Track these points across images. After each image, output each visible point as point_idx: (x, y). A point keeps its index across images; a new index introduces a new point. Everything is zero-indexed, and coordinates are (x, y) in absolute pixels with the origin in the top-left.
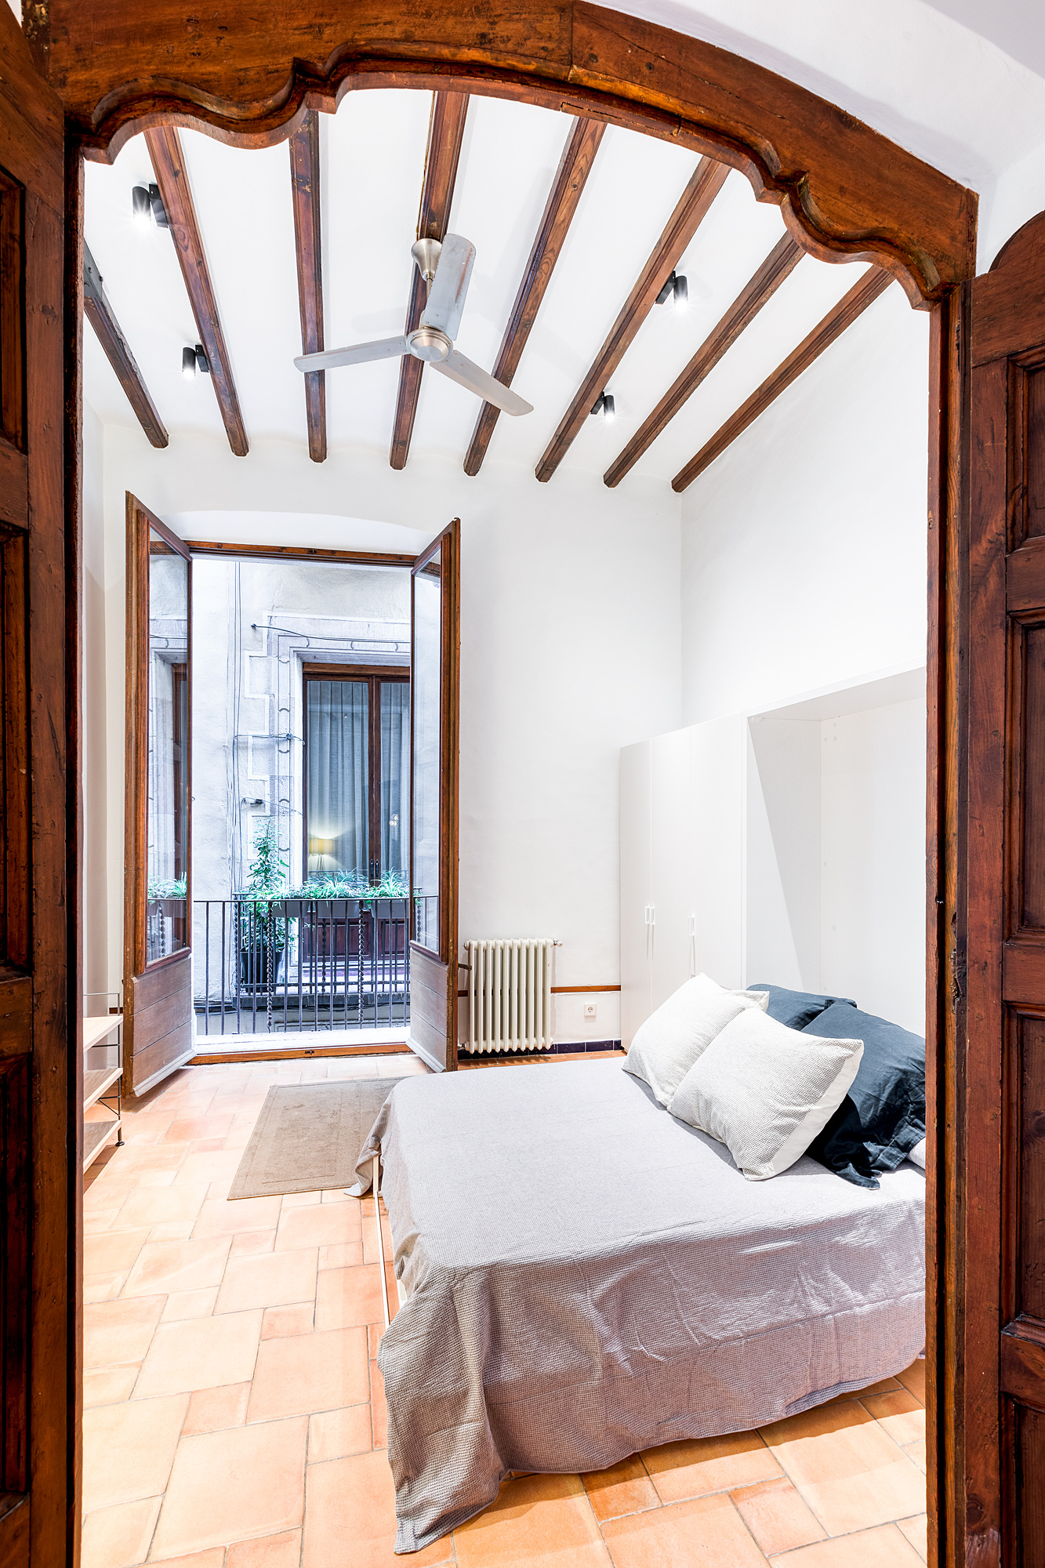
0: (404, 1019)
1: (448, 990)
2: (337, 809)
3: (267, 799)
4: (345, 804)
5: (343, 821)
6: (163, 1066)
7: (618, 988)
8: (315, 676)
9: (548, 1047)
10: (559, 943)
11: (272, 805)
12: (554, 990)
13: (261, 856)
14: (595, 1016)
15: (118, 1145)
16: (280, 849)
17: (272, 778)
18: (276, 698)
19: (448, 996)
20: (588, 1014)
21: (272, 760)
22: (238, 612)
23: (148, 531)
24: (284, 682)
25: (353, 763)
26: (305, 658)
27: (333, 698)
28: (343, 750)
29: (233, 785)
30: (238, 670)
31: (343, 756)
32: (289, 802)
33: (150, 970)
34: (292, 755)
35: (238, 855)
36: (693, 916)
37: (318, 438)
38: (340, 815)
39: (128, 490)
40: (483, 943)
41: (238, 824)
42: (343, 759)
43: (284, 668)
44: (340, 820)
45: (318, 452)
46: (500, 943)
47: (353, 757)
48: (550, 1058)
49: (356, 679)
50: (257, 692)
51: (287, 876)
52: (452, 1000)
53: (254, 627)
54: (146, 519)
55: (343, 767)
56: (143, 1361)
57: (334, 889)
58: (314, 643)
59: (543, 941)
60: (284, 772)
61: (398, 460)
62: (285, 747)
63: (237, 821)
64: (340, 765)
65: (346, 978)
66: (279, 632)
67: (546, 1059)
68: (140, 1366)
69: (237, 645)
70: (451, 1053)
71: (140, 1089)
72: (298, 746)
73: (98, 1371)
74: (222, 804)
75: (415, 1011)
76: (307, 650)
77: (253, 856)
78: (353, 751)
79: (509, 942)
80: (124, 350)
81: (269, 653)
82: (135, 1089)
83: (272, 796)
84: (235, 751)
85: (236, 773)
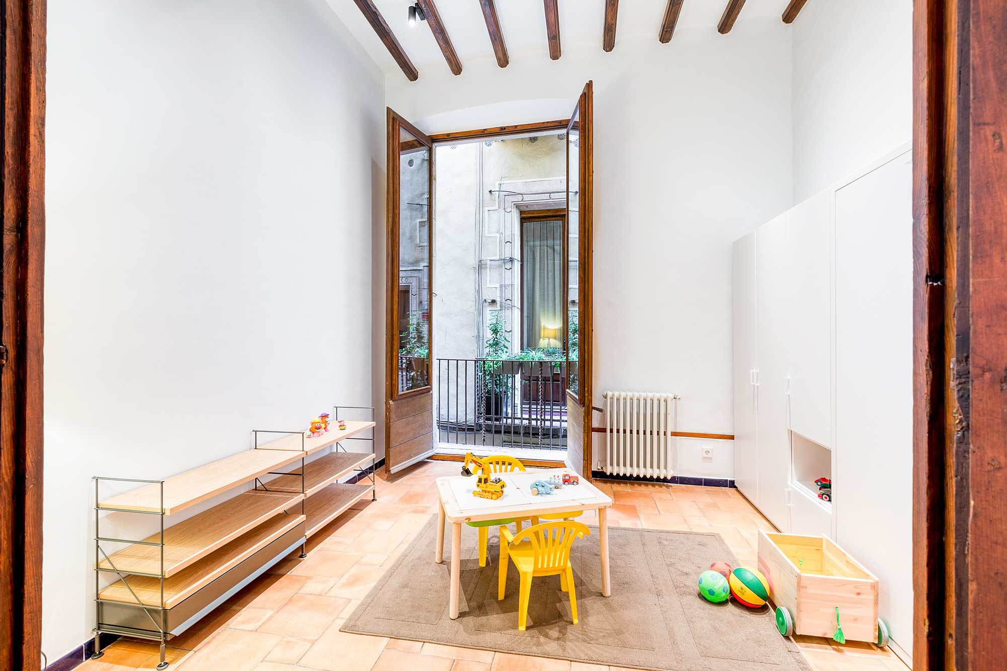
0: (564, 447)
1: (584, 425)
2: (544, 306)
3: (498, 300)
4: (549, 302)
5: (548, 314)
6: (412, 457)
7: (732, 438)
8: (528, 219)
9: (669, 478)
10: (678, 397)
11: (501, 303)
12: (674, 434)
13: (494, 335)
14: (711, 458)
15: (373, 500)
16: (506, 331)
17: (501, 286)
18: (504, 235)
19: (584, 430)
20: (705, 455)
21: (501, 274)
22: (481, 184)
23: (399, 129)
24: (508, 224)
25: (554, 275)
26: (521, 208)
27: (541, 237)
28: (548, 267)
29: (479, 291)
30: (481, 220)
31: (548, 271)
32: (511, 301)
33: (401, 397)
34: (513, 271)
35: (481, 335)
36: (789, 377)
37: (499, 49)
38: (546, 309)
39: (388, 106)
40: (616, 394)
41: (481, 315)
42: (548, 273)
43: (508, 216)
44: (546, 312)
45: (503, 60)
46: (630, 394)
47: (554, 271)
48: (671, 486)
49: (554, 219)
50: (493, 233)
51: (510, 348)
52: (587, 433)
53: (490, 192)
54: (398, 122)
55: (548, 278)
56: (316, 640)
57: (535, 356)
58: (526, 198)
59: (664, 395)
60: (508, 282)
61: (555, 54)
62: (508, 266)
63: (481, 313)
64: (546, 277)
65: (551, 417)
66: (505, 193)
67: (667, 487)
68: (313, 643)
69: (481, 205)
70: (586, 472)
71: (394, 469)
72: (517, 265)
73: (292, 639)
74: (472, 303)
75: (570, 441)
76: (522, 202)
77: (489, 335)
78: (554, 267)
79: (636, 395)
80: (378, 19)
81: (499, 208)
82: (391, 469)
83: (501, 297)
84: (480, 270)
85: (480, 283)
